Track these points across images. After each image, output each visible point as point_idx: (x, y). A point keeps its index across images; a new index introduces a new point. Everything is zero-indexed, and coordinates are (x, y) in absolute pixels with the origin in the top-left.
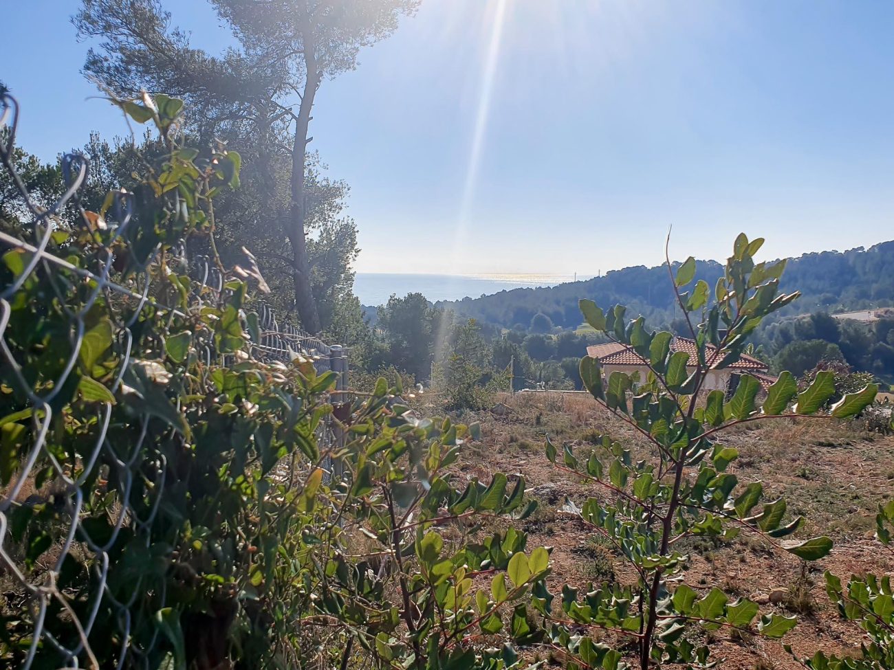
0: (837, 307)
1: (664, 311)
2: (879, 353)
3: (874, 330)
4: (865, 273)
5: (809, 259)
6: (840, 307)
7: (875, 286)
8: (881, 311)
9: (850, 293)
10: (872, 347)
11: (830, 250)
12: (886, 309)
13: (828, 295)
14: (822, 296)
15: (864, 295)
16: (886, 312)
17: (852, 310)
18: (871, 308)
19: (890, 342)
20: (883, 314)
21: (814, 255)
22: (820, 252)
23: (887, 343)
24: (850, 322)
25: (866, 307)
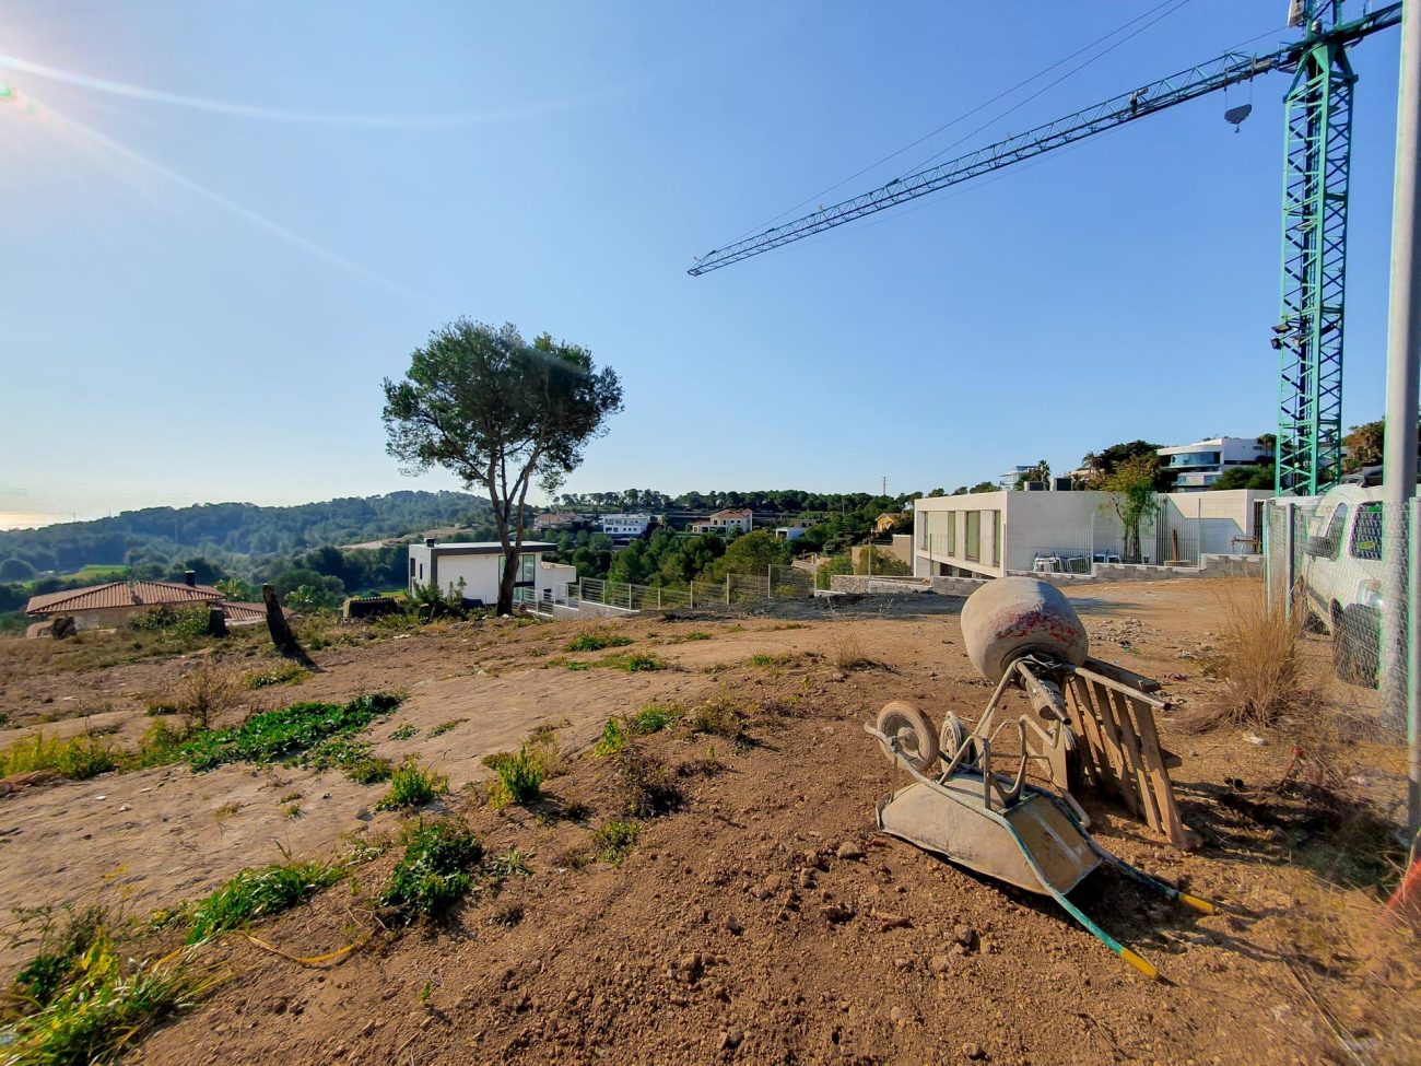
0: (355, 539)
1: (193, 548)
2: (380, 571)
3: (379, 555)
4: (382, 513)
5: (337, 503)
6: (357, 539)
7: (388, 522)
8: (387, 541)
9: (370, 527)
10: (374, 567)
11: (355, 497)
12: (390, 539)
13: (352, 530)
14: (347, 530)
15: (380, 530)
16: (390, 542)
17: (367, 541)
18: (380, 539)
19: (387, 563)
20: (385, 544)
21: (342, 500)
22: (348, 498)
23: (383, 564)
24: (360, 551)
25: (378, 539)
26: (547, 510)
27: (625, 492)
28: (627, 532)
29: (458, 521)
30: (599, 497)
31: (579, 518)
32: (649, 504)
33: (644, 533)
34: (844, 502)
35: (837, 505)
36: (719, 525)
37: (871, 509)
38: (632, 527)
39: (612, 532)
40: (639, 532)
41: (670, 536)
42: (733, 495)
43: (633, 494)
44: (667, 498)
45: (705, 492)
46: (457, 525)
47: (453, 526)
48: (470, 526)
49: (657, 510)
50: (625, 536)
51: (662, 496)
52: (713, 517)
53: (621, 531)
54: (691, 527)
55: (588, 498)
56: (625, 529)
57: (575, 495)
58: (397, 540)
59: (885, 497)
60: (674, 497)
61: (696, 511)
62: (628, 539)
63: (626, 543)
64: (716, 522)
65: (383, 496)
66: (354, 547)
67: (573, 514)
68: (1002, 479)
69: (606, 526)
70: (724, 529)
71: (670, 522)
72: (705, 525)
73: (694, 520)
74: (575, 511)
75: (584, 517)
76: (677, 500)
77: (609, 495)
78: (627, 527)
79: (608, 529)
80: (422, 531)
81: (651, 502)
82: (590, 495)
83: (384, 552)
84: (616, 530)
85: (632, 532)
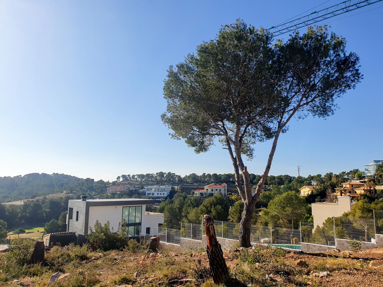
0: (8, 200)
2: (22, 218)
3: (22, 208)
4: (22, 185)
6: (10, 200)
8: (26, 200)
9: (15, 193)
10: (19, 215)
11: (8, 176)
12: (28, 199)
13: (5, 195)
14: (2, 195)
15: (21, 194)
16: (28, 201)
17: (14, 200)
18: (22, 199)
19: (28, 213)
20: (26, 202)
22: (3, 177)
23: (27, 213)
24: (11, 206)
25: (20, 199)
26: (114, 183)
27: (157, 174)
28: (159, 195)
29: (65, 189)
30: (142, 176)
31: (132, 188)
32: (170, 180)
33: (168, 196)
34: (276, 180)
35: (273, 181)
36: (210, 191)
37: (294, 184)
38: (162, 193)
39: (151, 196)
40: (166, 195)
41: (185, 198)
42: (215, 175)
43: (161, 174)
44: (179, 177)
45: (199, 174)
46: (65, 192)
47: (63, 192)
48: (71, 192)
49: (174, 183)
50: (158, 198)
51: (177, 176)
52: (206, 187)
53: (156, 195)
54: (194, 193)
55: (136, 177)
56: (158, 194)
57: (129, 175)
58: (32, 200)
59: (300, 177)
60: (183, 176)
61: (196, 184)
62: (160, 200)
63: (160, 202)
64: (207, 190)
65: (22, 176)
66: (7, 204)
67: (129, 186)
68: (367, 167)
69: (147, 192)
70: (212, 194)
71: (183, 190)
72: (201, 191)
73: (195, 189)
74: (129, 183)
75: (134, 187)
76: (184, 178)
77: (148, 175)
78: (159, 193)
79: (148, 194)
80: (46, 195)
81: (171, 178)
82: (138, 175)
83: (26, 206)
84: (153, 194)
85: (162, 195)
